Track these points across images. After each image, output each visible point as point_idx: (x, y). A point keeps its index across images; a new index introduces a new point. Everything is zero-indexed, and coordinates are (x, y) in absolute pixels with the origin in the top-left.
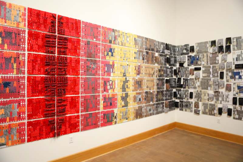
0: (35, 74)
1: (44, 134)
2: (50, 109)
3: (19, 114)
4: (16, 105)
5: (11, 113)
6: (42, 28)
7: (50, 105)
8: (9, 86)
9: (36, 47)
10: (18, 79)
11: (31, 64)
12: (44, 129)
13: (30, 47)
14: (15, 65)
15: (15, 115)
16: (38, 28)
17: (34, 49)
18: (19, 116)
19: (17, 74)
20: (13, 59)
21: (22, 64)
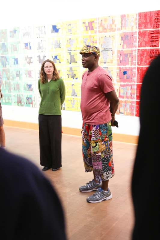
0: (142, 65)
3: (131, 94)
4: (130, 87)
5: (127, 93)
6: (149, 26)
8: (126, 74)
9: (143, 43)
10: (131, 69)
11: (140, 57)
13: (139, 44)
14: (130, 59)
15: (129, 95)
16: (145, 27)
17: (142, 45)
18: (131, 96)
19: (131, 65)
20: (129, 55)
21: (134, 58)
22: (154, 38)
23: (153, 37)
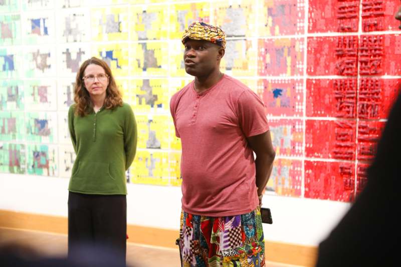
0: (319, 75)
1: (333, 191)
2: (343, 144)
3: (293, 144)
4: (289, 128)
5: (282, 141)
7: (344, 135)
8: (280, 95)
9: (321, 23)
10: (293, 84)
11: (312, 56)
12: (333, 181)
13: (311, 24)
14: (289, 60)
15: (288, 146)
17: (318, 27)
18: (294, 148)
19: (292, 74)
20: (286, 50)
21: (299, 57)
22: (346, 10)
23: (344, 8)
